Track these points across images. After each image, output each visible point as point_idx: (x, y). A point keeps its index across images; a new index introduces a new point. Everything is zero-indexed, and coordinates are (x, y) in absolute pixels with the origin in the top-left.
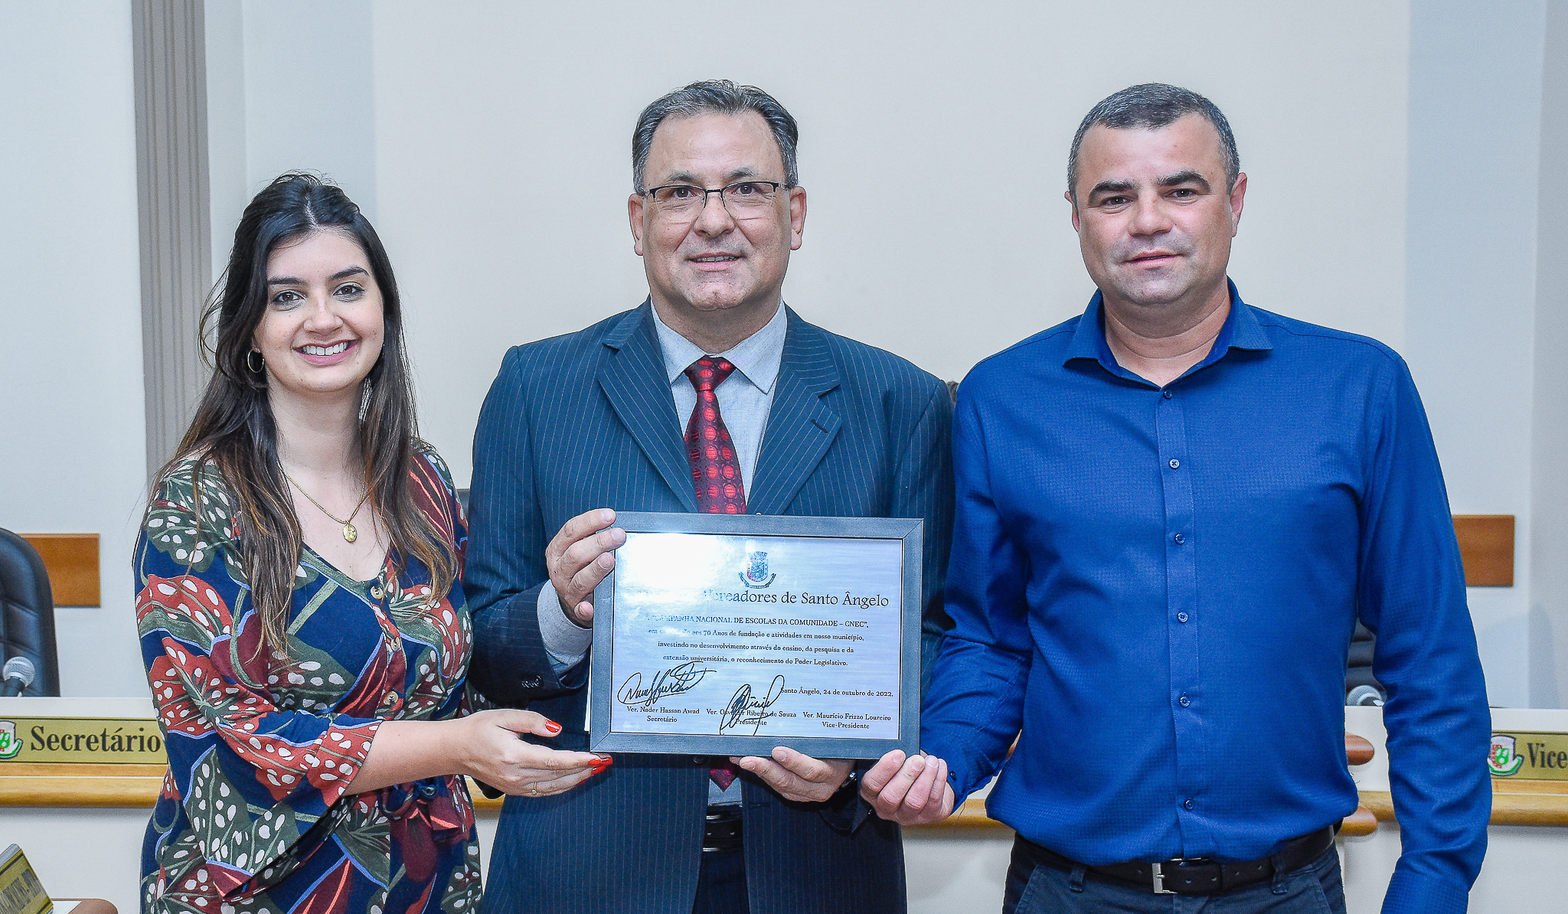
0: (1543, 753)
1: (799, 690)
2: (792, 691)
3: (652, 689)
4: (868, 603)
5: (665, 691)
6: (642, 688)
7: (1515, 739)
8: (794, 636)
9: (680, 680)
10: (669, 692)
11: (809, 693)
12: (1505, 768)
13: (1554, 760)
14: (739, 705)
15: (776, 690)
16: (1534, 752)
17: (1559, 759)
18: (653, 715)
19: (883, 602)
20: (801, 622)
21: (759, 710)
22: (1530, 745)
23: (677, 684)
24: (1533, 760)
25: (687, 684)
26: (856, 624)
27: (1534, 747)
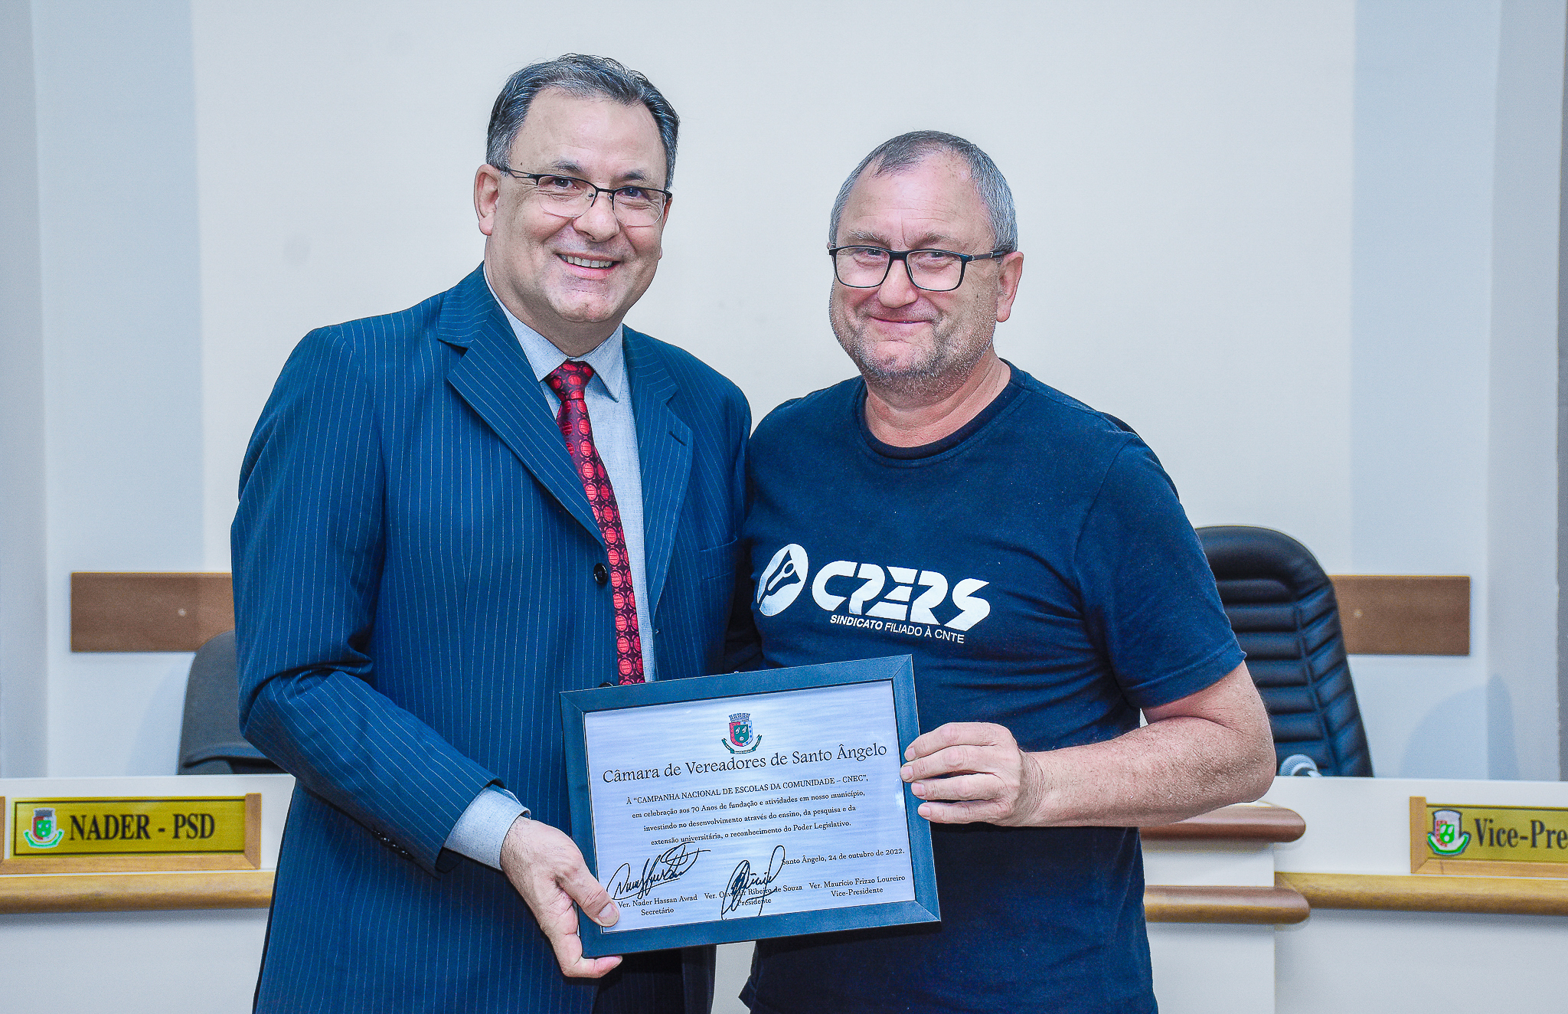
0: (1491, 830)
1: (801, 859)
2: (794, 862)
3: (643, 879)
4: (864, 754)
5: (657, 879)
6: (632, 880)
7: (1461, 814)
8: (791, 800)
9: (672, 865)
10: (662, 881)
11: (813, 861)
12: (1451, 847)
13: (1504, 838)
14: (739, 884)
15: (777, 863)
16: (1482, 828)
17: (1509, 838)
18: (647, 908)
19: (878, 751)
20: (795, 785)
21: (761, 887)
22: (1477, 821)
23: (669, 871)
24: (1481, 838)
25: (681, 869)
26: (854, 779)
27: (1482, 823)
